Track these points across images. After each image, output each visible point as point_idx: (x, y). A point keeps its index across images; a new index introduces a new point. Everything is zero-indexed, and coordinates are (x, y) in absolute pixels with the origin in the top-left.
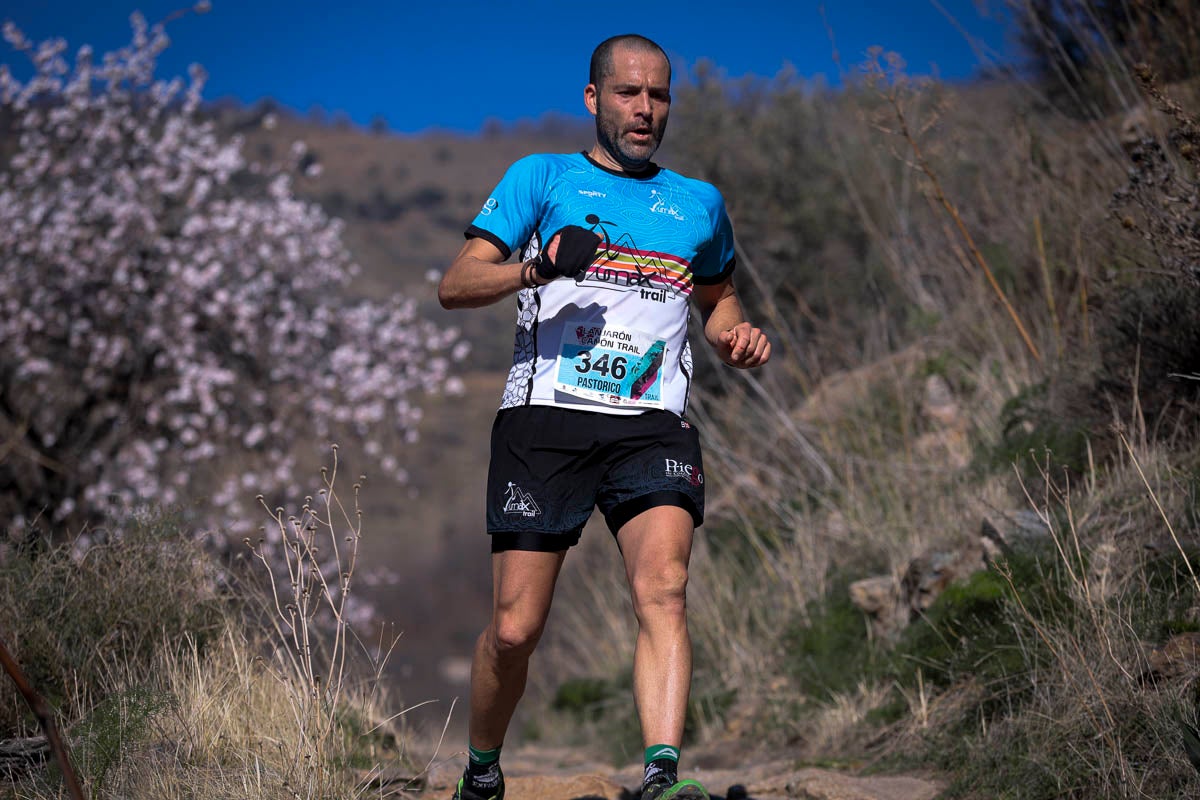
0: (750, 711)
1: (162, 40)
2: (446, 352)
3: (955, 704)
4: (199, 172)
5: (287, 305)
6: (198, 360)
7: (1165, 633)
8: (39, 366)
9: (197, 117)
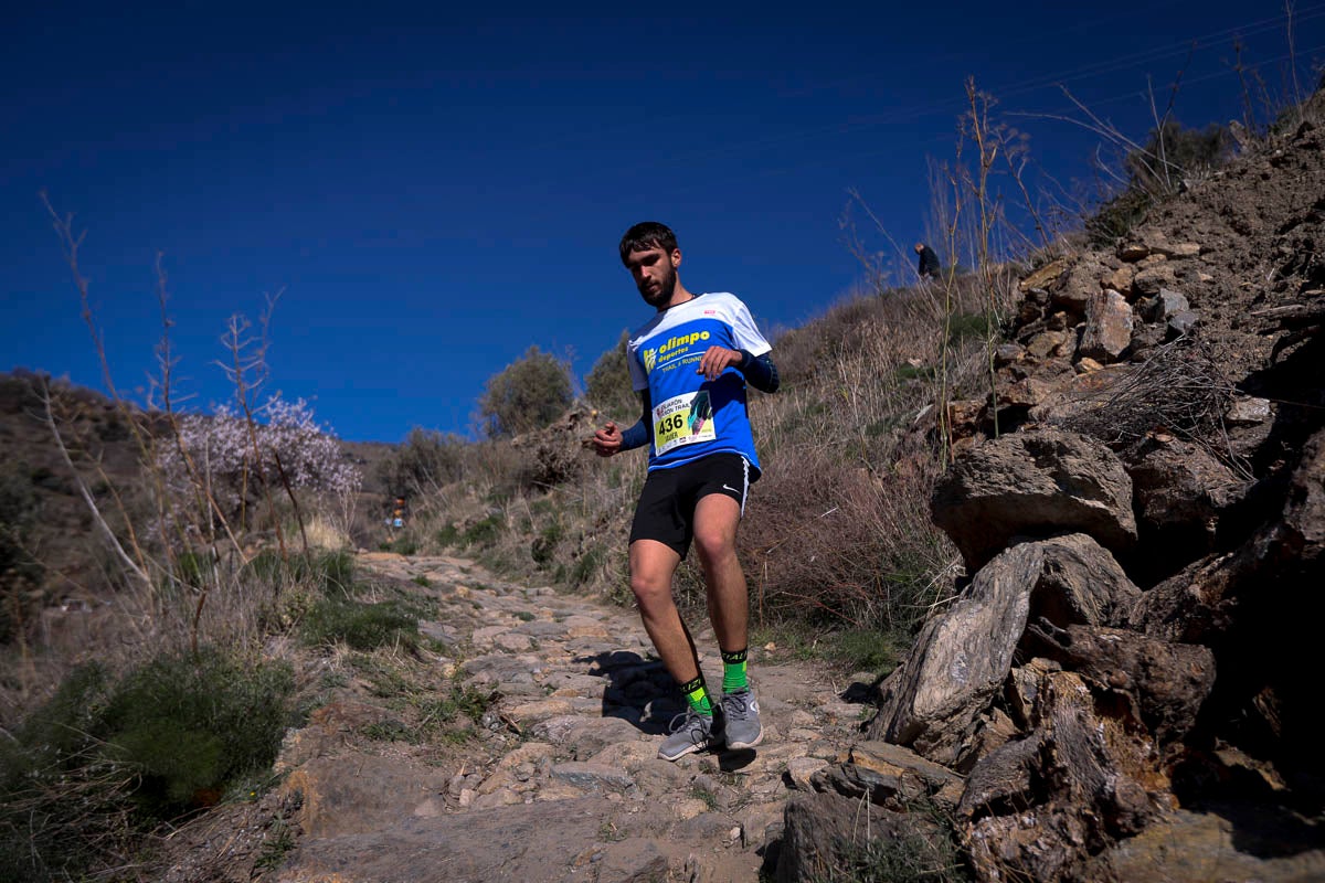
0: (427, 548)
1: (305, 404)
3: (478, 546)
4: (310, 432)
5: (326, 462)
6: (303, 472)
7: (525, 533)
8: (267, 469)
9: (311, 420)
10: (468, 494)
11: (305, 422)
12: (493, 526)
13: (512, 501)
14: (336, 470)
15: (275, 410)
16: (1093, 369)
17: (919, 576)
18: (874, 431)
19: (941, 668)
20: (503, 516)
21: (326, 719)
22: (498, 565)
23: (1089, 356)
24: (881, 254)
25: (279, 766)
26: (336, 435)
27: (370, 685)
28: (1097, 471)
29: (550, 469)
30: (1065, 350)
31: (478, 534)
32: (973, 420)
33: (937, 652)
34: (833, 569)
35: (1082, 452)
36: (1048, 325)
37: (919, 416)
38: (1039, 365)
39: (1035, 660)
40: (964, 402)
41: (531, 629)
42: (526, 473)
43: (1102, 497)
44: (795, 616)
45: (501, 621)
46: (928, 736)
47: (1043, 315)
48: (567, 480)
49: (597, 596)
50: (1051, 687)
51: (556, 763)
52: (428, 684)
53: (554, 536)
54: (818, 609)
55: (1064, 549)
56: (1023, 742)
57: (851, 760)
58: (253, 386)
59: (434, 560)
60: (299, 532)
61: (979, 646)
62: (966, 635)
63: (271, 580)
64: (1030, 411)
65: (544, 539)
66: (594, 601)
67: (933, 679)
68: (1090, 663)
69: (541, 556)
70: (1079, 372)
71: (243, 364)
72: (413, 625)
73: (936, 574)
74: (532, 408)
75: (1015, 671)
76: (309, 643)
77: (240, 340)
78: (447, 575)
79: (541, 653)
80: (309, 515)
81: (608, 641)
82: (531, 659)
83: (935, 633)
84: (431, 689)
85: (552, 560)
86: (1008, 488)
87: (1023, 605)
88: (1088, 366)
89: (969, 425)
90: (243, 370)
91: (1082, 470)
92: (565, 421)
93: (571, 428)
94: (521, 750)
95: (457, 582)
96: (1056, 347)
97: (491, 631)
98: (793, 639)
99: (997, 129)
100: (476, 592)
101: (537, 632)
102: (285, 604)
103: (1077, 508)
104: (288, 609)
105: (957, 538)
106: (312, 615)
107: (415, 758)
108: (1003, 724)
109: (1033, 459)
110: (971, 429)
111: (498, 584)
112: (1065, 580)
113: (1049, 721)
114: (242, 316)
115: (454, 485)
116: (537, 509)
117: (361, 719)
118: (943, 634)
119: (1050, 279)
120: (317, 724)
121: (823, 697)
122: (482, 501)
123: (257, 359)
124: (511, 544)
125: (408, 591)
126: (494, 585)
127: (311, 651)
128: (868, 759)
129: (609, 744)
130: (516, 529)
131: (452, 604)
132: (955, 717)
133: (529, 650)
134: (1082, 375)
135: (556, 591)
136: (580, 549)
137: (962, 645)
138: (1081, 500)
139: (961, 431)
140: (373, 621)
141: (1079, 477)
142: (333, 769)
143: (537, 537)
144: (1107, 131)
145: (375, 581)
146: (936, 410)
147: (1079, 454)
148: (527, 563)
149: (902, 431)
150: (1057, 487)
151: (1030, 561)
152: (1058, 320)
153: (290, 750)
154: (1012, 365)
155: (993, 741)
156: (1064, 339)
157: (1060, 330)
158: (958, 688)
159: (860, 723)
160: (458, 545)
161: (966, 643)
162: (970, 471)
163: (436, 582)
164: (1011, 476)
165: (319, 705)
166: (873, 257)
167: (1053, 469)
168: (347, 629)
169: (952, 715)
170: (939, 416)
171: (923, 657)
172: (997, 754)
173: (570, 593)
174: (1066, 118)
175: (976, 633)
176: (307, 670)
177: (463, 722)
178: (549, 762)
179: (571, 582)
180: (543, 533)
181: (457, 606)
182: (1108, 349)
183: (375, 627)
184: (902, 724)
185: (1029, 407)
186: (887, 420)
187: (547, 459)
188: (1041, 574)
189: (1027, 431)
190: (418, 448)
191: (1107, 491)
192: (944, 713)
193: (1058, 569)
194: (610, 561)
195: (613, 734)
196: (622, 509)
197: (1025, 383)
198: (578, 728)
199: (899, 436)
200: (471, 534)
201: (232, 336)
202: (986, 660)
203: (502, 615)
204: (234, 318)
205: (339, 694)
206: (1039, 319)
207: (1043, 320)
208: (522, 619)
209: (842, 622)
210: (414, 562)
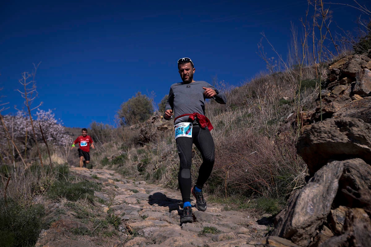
0: (97, 166)
1: (51, 112)
2: (71, 140)
3: (117, 166)
4: (53, 122)
5: (59, 134)
6: (50, 137)
7: (135, 161)
8: (36, 136)
9: (53, 118)
10: (113, 146)
11: (51, 118)
12: (122, 158)
13: (130, 149)
14: (62, 137)
15: (40, 114)
16: (359, 98)
17: (289, 177)
18: (271, 123)
19: (303, 208)
20: (126, 154)
21: (57, 226)
22: (124, 173)
23: (357, 94)
24: (273, 58)
25: (38, 244)
26: (63, 123)
27: (75, 214)
28: (365, 133)
29: (145, 137)
30: (347, 92)
31: (117, 161)
32: (310, 118)
33: (301, 202)
34: (255, 174)
35: (359, 125)
36: (340, 83)
37: (288, 117)
38: (336, 98)
39: (341, 207)
40: (307, 111)
41: (137, 196)
42: (136, 138)
43: (367, 144)
44: (239, 193)
45: (126, 193)
46: (298, 235)
47: (338, 79)
48: (151, 141)
49: (162, 185)
50: (352, 214)
51: (147, 245)
52: (97, 214)
53: (146, 162)
54: (249, 190)
55: (351, 164)
56: (340, 237)
57: (267, 242)
58: (32, 100)
59: (100, 171)
60: (49, 158)
61: (318, 201)
62: (313, 196)
63: (37, 173)
64: (333, 114)
65: (142, 164)
66: (161, 186)
67: (300, 213)
68: (368, 205)
69: (141, 169)
70: (353, 100)
71: (28, 91)
72: (92, 192)
73: (296, 176)
74: (138, 115)
75: (332, 211)
76: (51, 198)
77: (27, 81)
78: (105, 176)
79: (141, 205)
80: (52, 152)
81: (167, 201)
82: (138, 207)
83: (300, 195)
84: (99, 216)
85: (145, 171)
86: (328, 140)
87: (336, 184)
88: (357, 97)
89: (308, 120)
90: (27, 93)
91: (359, 133)
92: (151, 120)
93: (153, 122)
94: (133, 240)
95: (108, 178)
96: (344, 91)
97: (121, 196)
98: (239, 202)
99: (320, 9)
100: (116, 182)
101: (140, 197)
102: (42, 183)
103: (356, 148)
104: (43, 185)
105: (306, 160)
106: (52, 187)
107: (92, 242)
108: (327, 232)
109: (339, 129)
110: (310, 122)
111: (125, 180)
112: (352, 176)
113: (351, 228)
114: (27, 73)
115: (108, 143)
116: (140, 152)
117: (71, 226)
118: (303, 195)
119: (341, 65)
120: (54, 228)
121: (252, 222)
122: (119, 149)
123: (34, 89)
124: (129, 165)
125: (90, 180)
126: (123, 180)
127: (52, 201)
128: (274, 242)
129: (168, 238)
130: (131, 159)
131: (107, 186)
132: (309, 228)
133: (136, 204)
134: (354, 101)
135: (146, 182)
136: (155, 167)
137: (311, 200)
138: (358, 145)
139: (305, 122)
140: (76, 190)
141: (358, 136)
142: (60, 245)
143: (140, 162)
144: (364, 10)
145: (77, 176)
146: (295, 115)
147: (358, 126)
148: (135, 172)
149: (282, 123)
150: (349, 140)
151: (338, 167)
152: (344, 81)
153: (42, 239)
154: (326, 98)
155: (324, 238)
156: (347, 88)
157: (345, 84)
158: (310, 216)
159: (267, 232)
160: (109, 165)
161: (313, 199)
162: (313, 133)
163: (101, 178)
164: (330, 135)
165: (55, 220)
166: (270, 59)
167: (347, 132)
168: (66, 192)
169: (307, 227)
170: (297, 116)
171: (295, 204)
172: (329, 241)
173: (152, 184)
174: (347, 5)
175: (316, 195)
176: (50, 207)
177: (111, 228)
178: (145, 244)
179: (152, 180)
180: (142, 161)
181: (109, 187)
182: (365, 91)
183: (77, 192)
184: (287, 230)
185: (333, 113)
186: (276, 119)
187: (144, 133)
188: (343, 174)
189: (336, 118)
190: (94, 130)
191: (369, 141)
192: (304, 226)
193: (349, 171)
194: (167, 172)
195: (170, 234)
196: (172, 152)
197: (331, 104)
198: (156, 232)
199: (281, 125)
200: (114, 161)
201: (24, 80)
202: (321, 206)
203: (126, 191)
204: (25, 73)
205: (63, 217)
206: (336, 81)
207: (338, 81)
208: (133, 192)
209: (258, 195)
210: (92, 171)
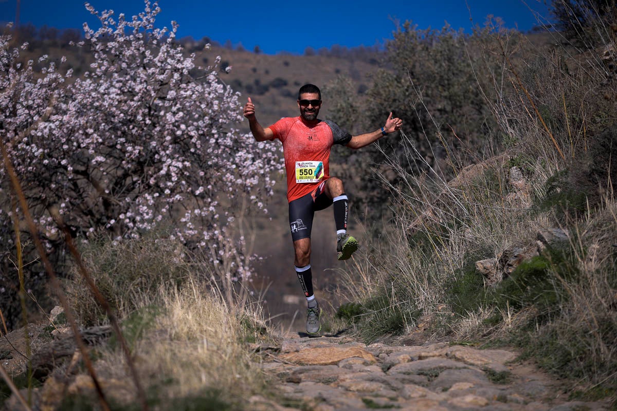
0: (428, 319)
3: (524, 317)
6: (172, 156)
9: (174, 44)
11: (164, 48)
12: (552, 271)
13: (594, 206)
14: (237, 145)
15: (101, 31)
22: (566, 360)
210: (393, 365)
